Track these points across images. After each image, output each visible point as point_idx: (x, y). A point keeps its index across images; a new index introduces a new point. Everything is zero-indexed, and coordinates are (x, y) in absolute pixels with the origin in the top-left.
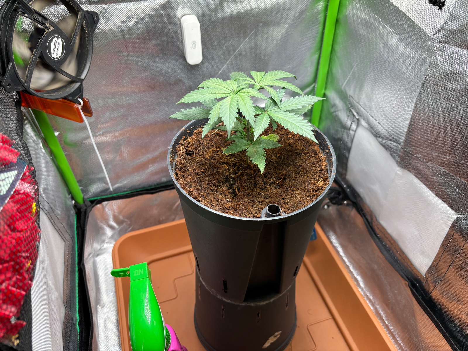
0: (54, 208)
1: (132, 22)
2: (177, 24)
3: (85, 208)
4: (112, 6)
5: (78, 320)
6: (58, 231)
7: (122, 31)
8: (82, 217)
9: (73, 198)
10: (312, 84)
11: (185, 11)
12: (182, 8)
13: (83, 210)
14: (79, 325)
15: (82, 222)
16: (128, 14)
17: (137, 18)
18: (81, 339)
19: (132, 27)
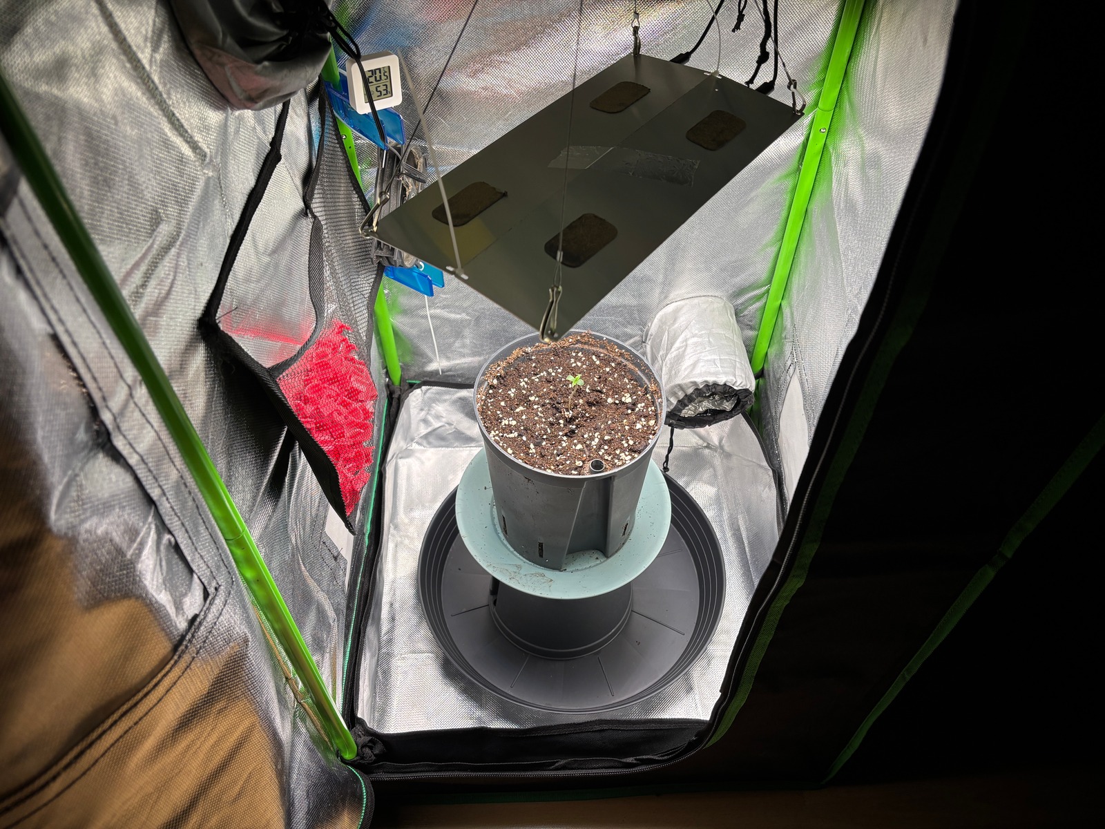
3: (399, 393)
5: (368, 532)
8: (394, 403)
9: (387, 374)
10: (765, 286)
13: (396, 396)
14: (368, 538)
15: (393, 410)
18: (368, 554)
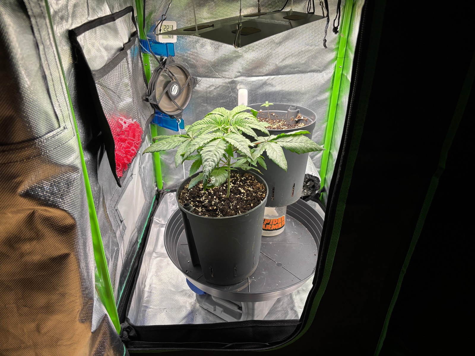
0: (145, 180)
1: (213, 88)
2: (236, 93)
3: (163, 191)
4: (204, 79)
5: (140, 243)
6: (144, 192)
7: (206, 92)
11: (242, 86)
12: (240, 85)
13: (161, 192)
16: (211, 84)
17: (215, 87)
18: (139, 251)
19: (212, 91)
